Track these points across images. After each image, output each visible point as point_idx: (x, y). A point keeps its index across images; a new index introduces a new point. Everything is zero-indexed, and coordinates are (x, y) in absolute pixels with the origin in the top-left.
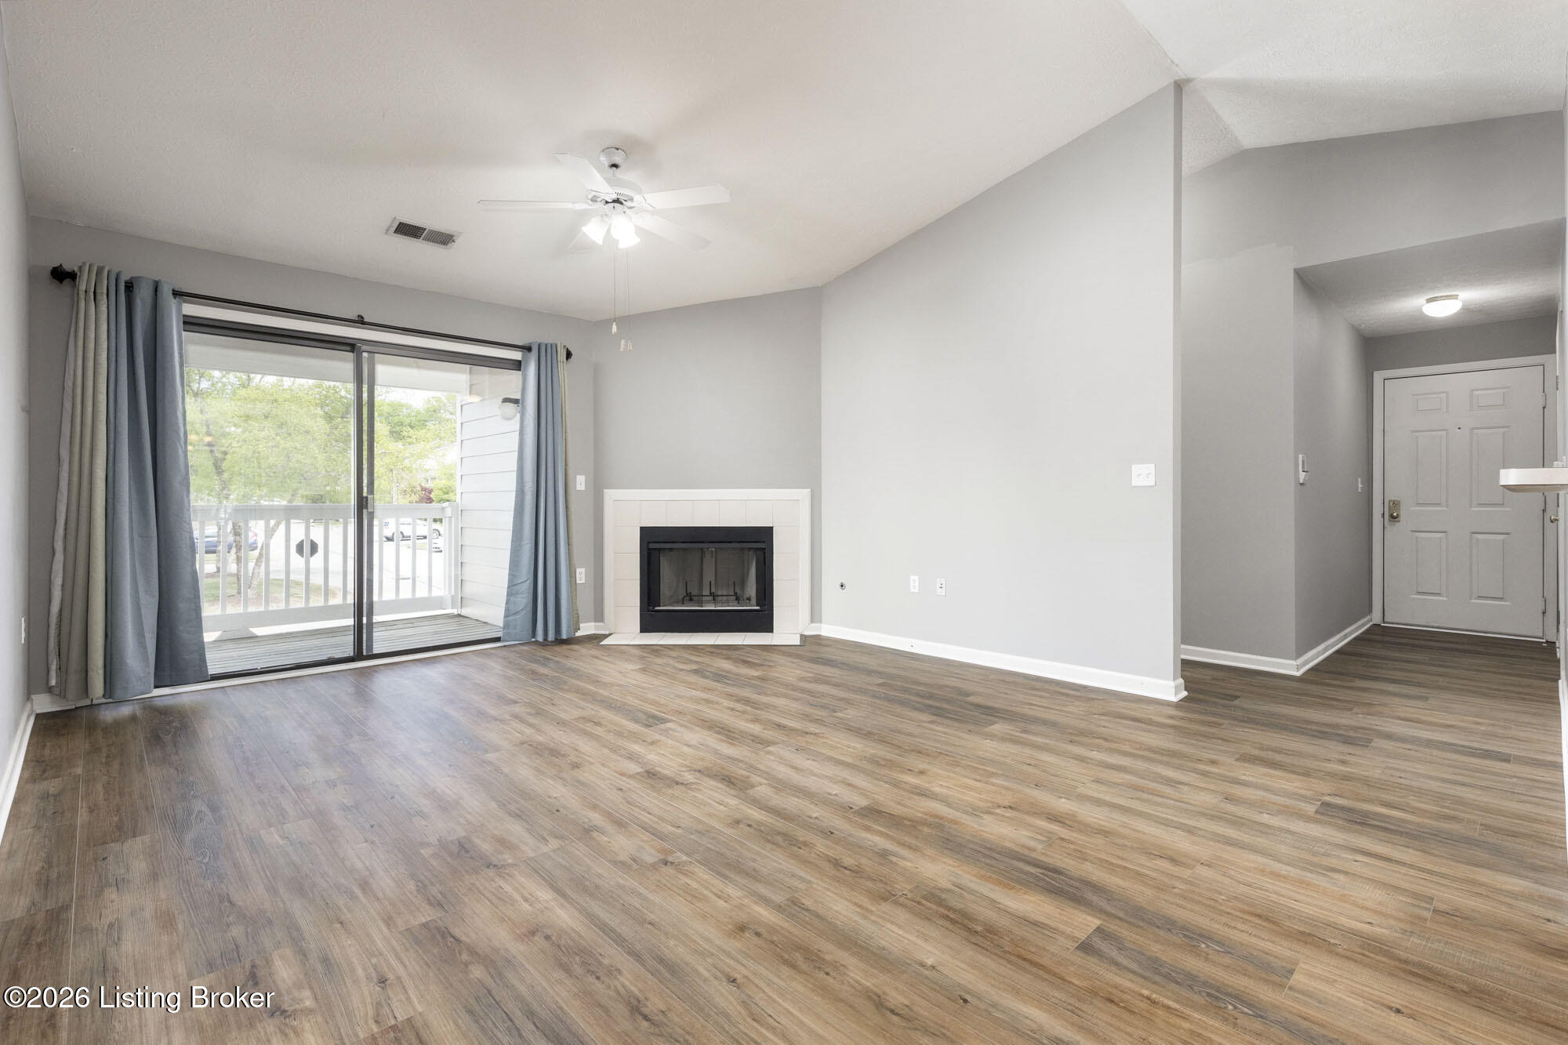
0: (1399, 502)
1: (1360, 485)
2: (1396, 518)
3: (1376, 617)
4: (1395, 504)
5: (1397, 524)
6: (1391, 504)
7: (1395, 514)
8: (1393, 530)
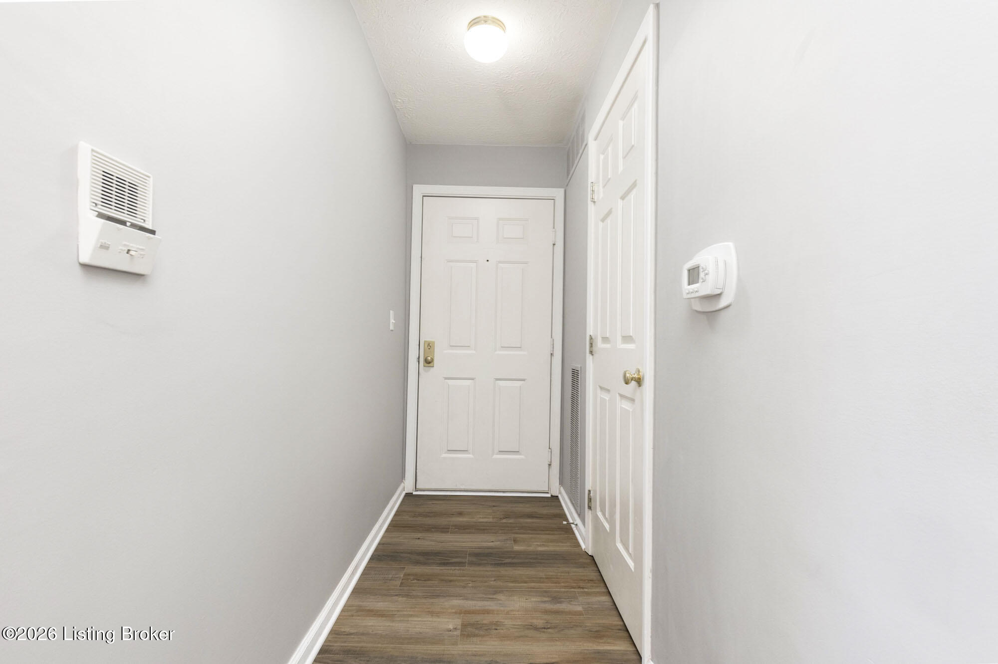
0: (434, 342)
1: (392, 321)
2: (429, 363)
3: (408, 486)
4: (430, 346)
5: (432, 369)
6: (426, 346)
7: (429, 358)
8: (428, 375)
